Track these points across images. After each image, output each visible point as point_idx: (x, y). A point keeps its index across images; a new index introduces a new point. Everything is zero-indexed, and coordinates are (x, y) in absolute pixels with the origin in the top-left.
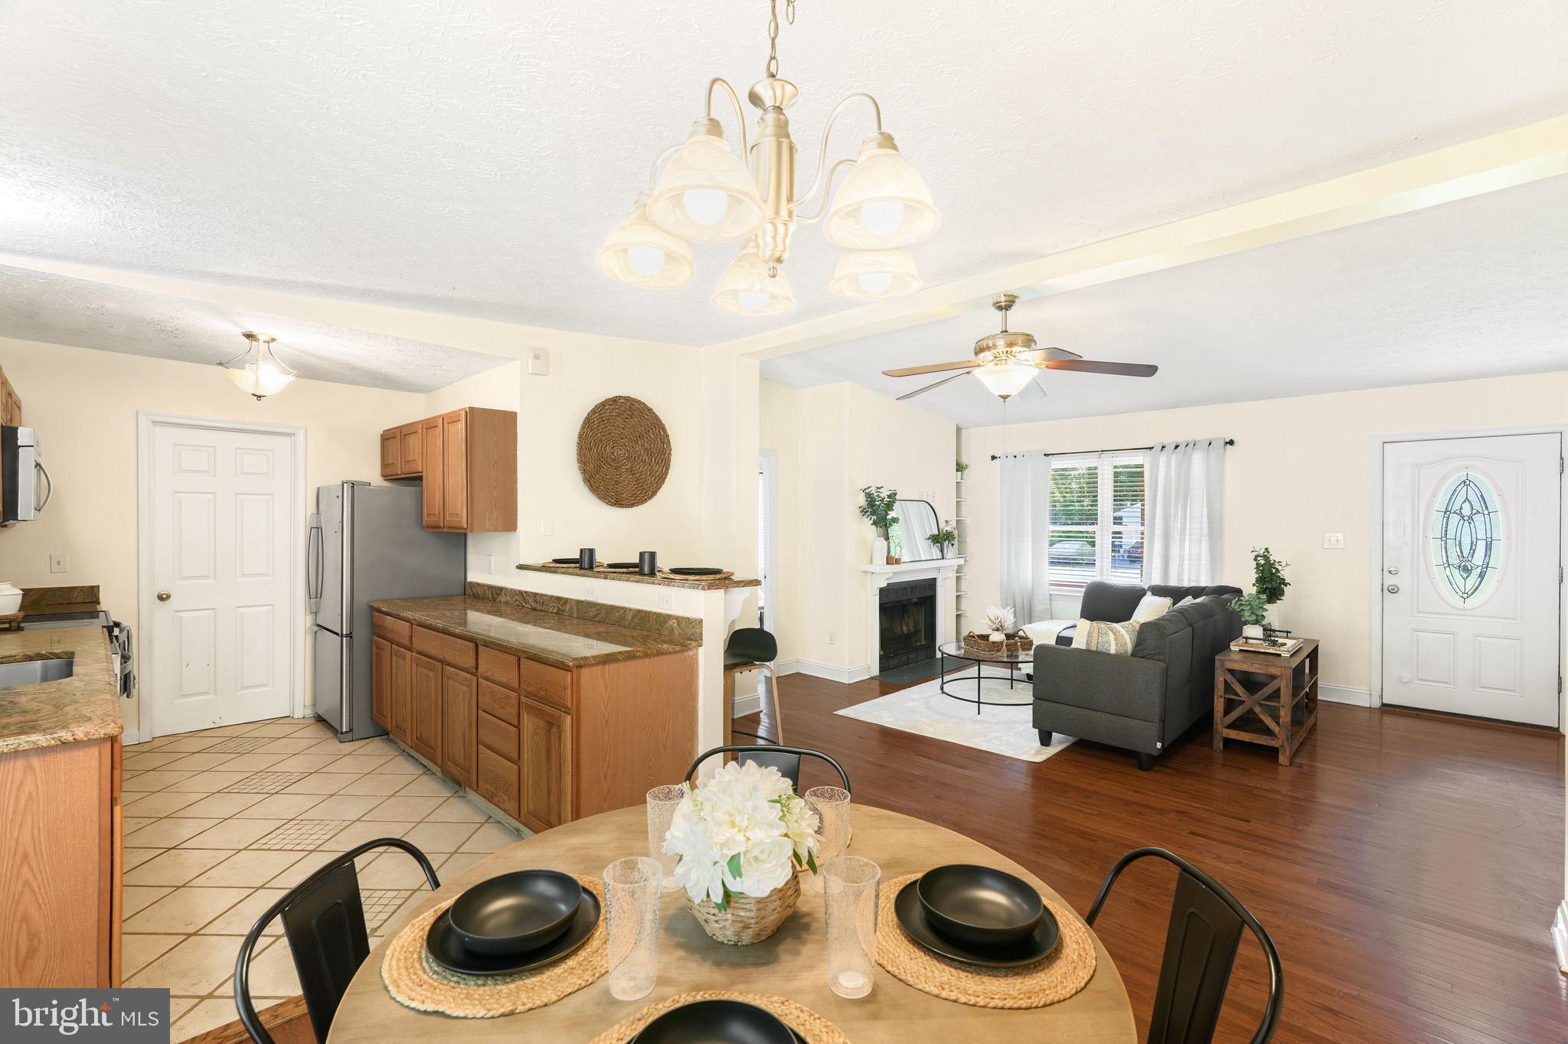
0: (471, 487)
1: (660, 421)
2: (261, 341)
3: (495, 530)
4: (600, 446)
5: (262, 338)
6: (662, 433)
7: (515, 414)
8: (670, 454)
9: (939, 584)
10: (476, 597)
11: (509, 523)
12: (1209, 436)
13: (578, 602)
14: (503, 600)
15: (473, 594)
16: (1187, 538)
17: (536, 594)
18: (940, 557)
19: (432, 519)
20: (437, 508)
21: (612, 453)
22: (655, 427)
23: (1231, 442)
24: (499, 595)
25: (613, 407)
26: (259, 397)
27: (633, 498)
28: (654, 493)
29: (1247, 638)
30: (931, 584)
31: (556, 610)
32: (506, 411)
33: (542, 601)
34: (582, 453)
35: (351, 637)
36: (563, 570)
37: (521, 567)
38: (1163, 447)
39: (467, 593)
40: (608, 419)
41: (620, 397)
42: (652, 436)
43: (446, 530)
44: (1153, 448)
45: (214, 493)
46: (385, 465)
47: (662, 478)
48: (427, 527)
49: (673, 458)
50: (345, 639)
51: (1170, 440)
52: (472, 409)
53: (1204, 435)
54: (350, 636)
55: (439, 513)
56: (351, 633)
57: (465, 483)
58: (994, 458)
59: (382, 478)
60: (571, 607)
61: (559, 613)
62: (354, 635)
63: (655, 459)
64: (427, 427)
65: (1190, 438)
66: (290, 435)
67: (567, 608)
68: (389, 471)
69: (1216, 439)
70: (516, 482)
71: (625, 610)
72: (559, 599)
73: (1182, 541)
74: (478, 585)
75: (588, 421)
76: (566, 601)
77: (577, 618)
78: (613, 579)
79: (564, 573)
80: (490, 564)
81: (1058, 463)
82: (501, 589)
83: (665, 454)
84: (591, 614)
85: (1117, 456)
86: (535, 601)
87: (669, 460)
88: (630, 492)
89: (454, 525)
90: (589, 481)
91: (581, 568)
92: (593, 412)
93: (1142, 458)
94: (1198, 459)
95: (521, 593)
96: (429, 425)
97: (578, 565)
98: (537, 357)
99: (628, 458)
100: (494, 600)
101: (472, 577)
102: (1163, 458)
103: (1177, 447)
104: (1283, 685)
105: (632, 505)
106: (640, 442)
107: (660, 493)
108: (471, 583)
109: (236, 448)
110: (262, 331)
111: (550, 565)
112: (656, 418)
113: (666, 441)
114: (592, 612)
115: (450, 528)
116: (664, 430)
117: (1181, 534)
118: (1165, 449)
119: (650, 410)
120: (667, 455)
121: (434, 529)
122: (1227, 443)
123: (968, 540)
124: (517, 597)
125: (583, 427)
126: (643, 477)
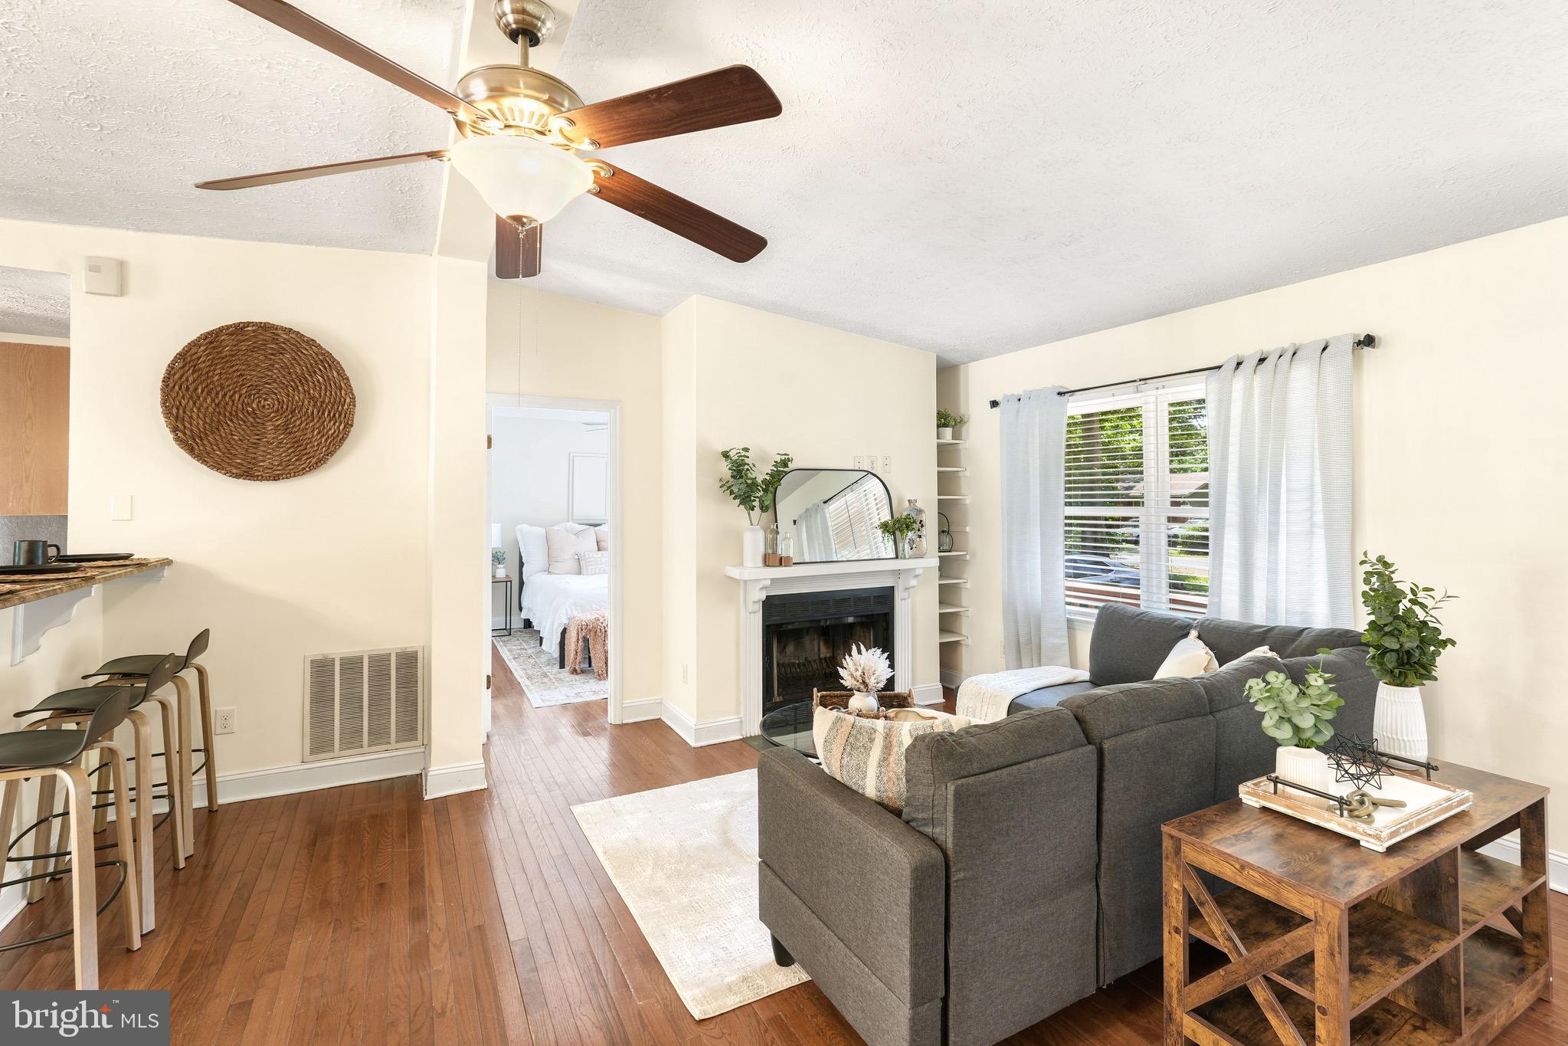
1: (331, 357)
3: (26, 512)
6: (337, 376)
7: (66, 351)
8: (353, 408)
9: (898, 596)
12: (1324, 334)
16: (1283, 530)
18: (893, 555)
22: (322, 367)
23: (1369, 341)
25: (234, 337)
27: (280, 468)
28: (322, 462)
29: (1276, 781)
30: (886, 596)
32: (50, 346)
38: (1239, 364)
41: (250, 324)
44: (1219, 367)
47: (338, 440)
51: (1250, 350)
53: (1311, 334)
58: (994, 404)
63: (330, 412)
65: (1286, 342)
69: (1337, 339)
73: (1273, 537)
75: (183, 359)
81: (1078, 407)
83: (343, 406)
85: (1164, 387)
87: (352, 414)
88: (276, 458)
92: (195, 344)
93: (1204, 385)
94: (1301, 376)
102: (1238, 383)
103: (1262, 360)
104: (1320, 946)
105: (281, 478)
112: (323, 353)
116: (339, 368)
117: (1270, 523)
118: (1241, 367)
119: (311, 342)
120: (346, 408)
122: (1359, 343)
123: (968, 529)
125: (172, 368)
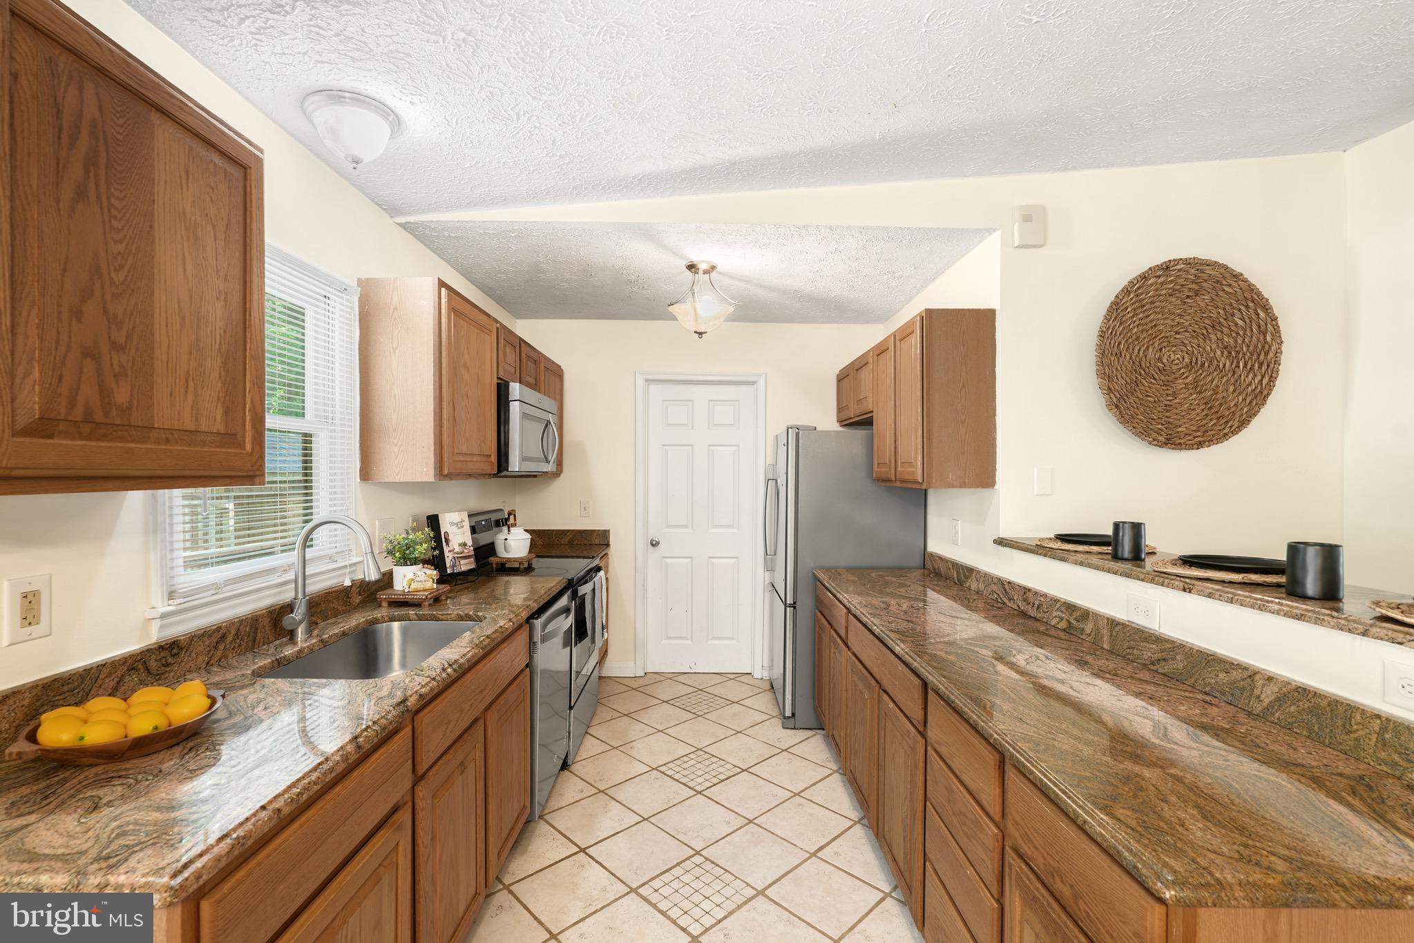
0: (929, 423)
1: (1259, 294)
2: (701, 272)
3: (963, 485)
4: (1137, 349)
5: (703, 267)
6: (1262, 315)
7: (992, 313)
8: (1278, 352)
10: (938, 574)
11: (984, 476)
13: (1113, 623)
14: (974, 586)
15: (934, 569)
17: (1026, 590)
19: (883, 470)
20: (888, 457)
21: (1160, 359)
22: (1247, 307)
24: (967, 578)
25: (1162, 279)
26: (701, 334)
27: (1199, 434)
28: (1244, 423)
31: (1063, 625)
32: (978, 310)
33: (1037, 603)
34: (1106, 361)
35: (795, 608)
36: (1080, 557)
37: (1001, 542)
39: (927, 566)
40: (1152, 303)
41: (1177, 261)
42: (1240, 323)
43: (898, 484)
45: (692, 445)
46: (840, 409)
47: (1260, 396)
48: (878, 480)
49: (1284, 358)
50: (788, 609)
52: (930, 312)
54: (794, 606)
55: (890, 461)
56: (795, 603)
57: (920, 418)
59: (838, 424)
60: (1097, 630)
61: (1069, 629)
62: (798, 605)
63: (1246, 364)
64: (878, 353)
66: (753, 383)
67: (1089, 627)
68: (845, 415)
70: (994, 414)
71: (1251, 674)
72: (1070, 607)
74: (941, 558)
75: (1116, 309)
76: (1085, 614)
77: (1111, 652)
78: (1210, 596)
79: (1081, 564)
80: (957, 533)
82: (970, 571)
83: (1267, 354)
84: (1146, 655)
86: (1025, 600)
87: (1277, 362)
88: (1193, 422)
89: (906, 477)
90: (1117, 406)
91: (1116, 557)
92: (1126, 291)
95: (1001, 582)
96: (880, 350)
97: (1109, 549)
98: (1027, 218)
99: (1190, 366)
100: (960, 583)
101: (934, 547)
105: (1200, 445)
106: (1213, 337)
107: (1255, 422)
108: (931, 555)
109: (710, 401)
110: (702, 258)
111: (1052, 545)
112: (1251, 288)
113: (1270, 327)
114: (1148, 652)
115: (902, 481)
116: (1267, 308)
119: (1237, 276)
120: (1271, 354)
121: (883, 481)
124: (994, 588)
125: (1107, 318)
126: (1219, 396)
